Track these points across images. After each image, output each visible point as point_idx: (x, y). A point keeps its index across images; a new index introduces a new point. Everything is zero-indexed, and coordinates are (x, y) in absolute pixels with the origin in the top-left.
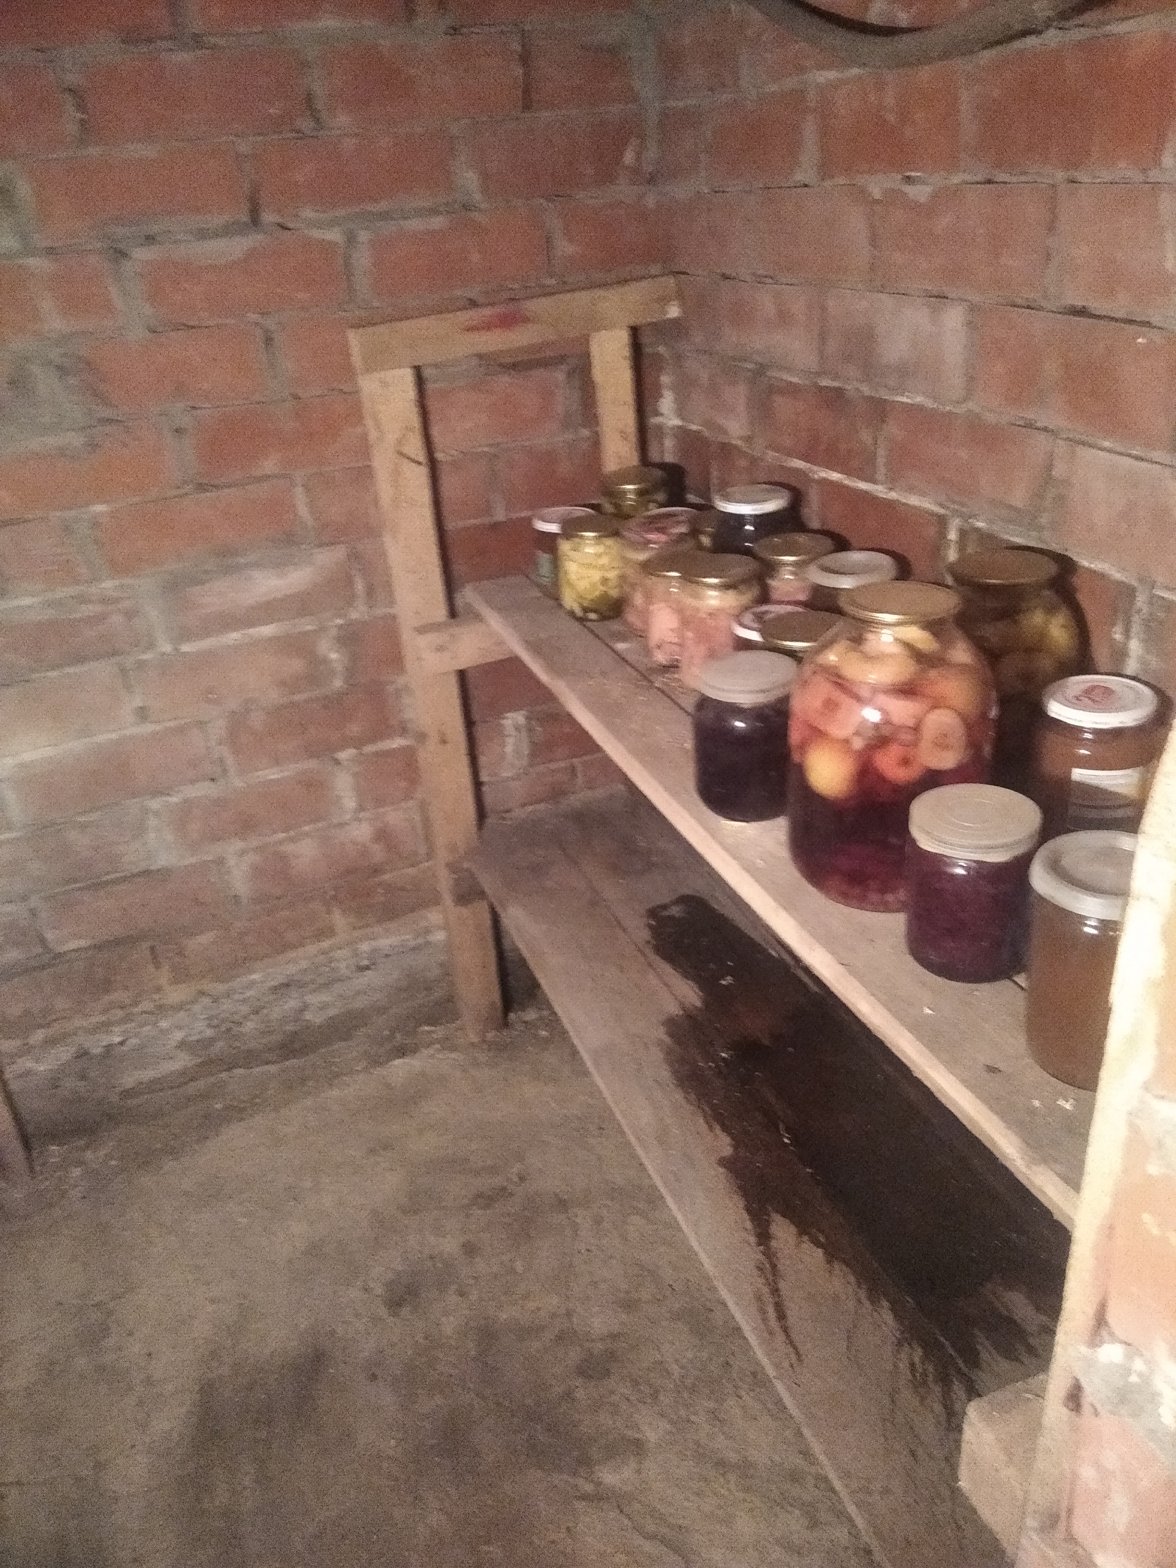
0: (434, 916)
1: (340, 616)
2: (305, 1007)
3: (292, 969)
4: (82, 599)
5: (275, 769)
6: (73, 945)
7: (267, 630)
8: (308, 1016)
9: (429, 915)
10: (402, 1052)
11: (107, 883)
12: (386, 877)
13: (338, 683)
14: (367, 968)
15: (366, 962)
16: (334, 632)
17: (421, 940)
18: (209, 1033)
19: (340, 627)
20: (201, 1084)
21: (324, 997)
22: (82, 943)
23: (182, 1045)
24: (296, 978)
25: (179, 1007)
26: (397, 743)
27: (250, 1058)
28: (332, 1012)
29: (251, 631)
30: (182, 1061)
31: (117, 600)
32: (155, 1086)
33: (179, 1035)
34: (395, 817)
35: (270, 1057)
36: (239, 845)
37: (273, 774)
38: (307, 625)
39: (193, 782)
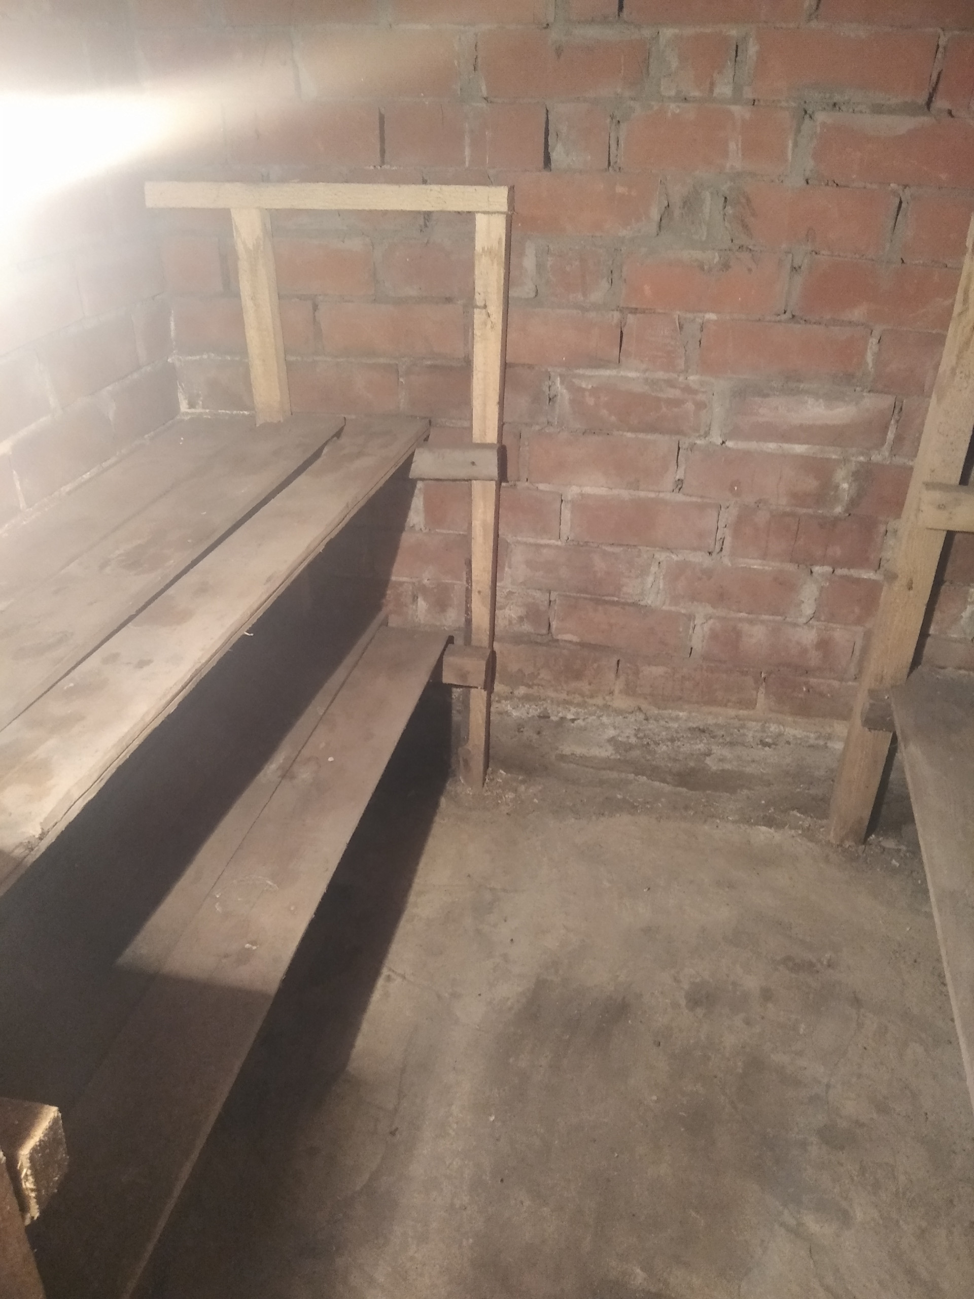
0: (840, 728)
1: (862, 454)
2: (709, 754)
3: (711, 721)
4: (671, 384)
5: (759, 561)
6: (568, 637)
7: (799, 449)
8: (708, 761)
9: (835, 725)
10: (769, 822)
11: (606, 602)
12: (813, 681)
13: (838, 510)
14: (769, 745)
15: (769, 740)
16: (853, 467)
17: (821, 742)
18: (633, 740)
19: (861, 463)
20: (614, 775)
21: (726, 752)
22: (575, 639)
23: (612, 740)
24: (711, 728)
25: (619, 712)
26: (867, 575)
27: (654, 772)
28: (727, 766)
29: (786, 446)
30: (606, 752)
31: (695, 392)
32: (583, 761)
33: (611, 732)
34: (840, 635)
35: (669, 778)
36: (710, 610)
37: (756, 565)
38: (834, 454)
39: (694, 549)
